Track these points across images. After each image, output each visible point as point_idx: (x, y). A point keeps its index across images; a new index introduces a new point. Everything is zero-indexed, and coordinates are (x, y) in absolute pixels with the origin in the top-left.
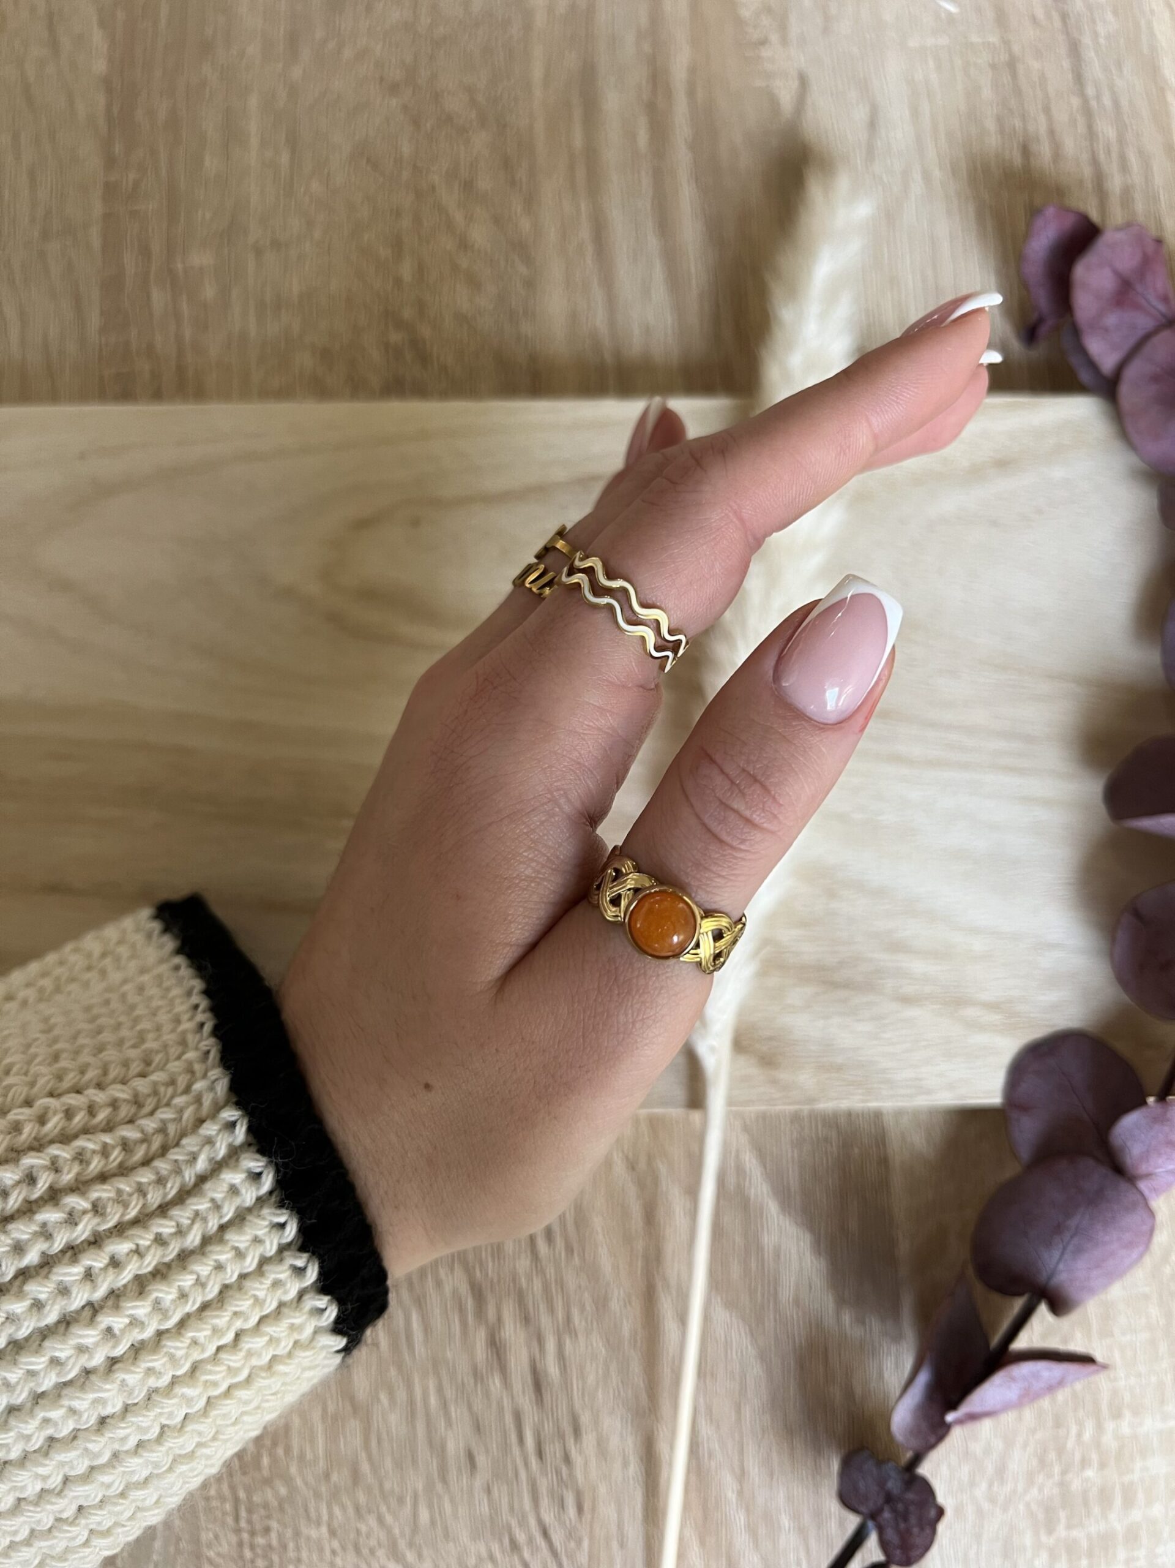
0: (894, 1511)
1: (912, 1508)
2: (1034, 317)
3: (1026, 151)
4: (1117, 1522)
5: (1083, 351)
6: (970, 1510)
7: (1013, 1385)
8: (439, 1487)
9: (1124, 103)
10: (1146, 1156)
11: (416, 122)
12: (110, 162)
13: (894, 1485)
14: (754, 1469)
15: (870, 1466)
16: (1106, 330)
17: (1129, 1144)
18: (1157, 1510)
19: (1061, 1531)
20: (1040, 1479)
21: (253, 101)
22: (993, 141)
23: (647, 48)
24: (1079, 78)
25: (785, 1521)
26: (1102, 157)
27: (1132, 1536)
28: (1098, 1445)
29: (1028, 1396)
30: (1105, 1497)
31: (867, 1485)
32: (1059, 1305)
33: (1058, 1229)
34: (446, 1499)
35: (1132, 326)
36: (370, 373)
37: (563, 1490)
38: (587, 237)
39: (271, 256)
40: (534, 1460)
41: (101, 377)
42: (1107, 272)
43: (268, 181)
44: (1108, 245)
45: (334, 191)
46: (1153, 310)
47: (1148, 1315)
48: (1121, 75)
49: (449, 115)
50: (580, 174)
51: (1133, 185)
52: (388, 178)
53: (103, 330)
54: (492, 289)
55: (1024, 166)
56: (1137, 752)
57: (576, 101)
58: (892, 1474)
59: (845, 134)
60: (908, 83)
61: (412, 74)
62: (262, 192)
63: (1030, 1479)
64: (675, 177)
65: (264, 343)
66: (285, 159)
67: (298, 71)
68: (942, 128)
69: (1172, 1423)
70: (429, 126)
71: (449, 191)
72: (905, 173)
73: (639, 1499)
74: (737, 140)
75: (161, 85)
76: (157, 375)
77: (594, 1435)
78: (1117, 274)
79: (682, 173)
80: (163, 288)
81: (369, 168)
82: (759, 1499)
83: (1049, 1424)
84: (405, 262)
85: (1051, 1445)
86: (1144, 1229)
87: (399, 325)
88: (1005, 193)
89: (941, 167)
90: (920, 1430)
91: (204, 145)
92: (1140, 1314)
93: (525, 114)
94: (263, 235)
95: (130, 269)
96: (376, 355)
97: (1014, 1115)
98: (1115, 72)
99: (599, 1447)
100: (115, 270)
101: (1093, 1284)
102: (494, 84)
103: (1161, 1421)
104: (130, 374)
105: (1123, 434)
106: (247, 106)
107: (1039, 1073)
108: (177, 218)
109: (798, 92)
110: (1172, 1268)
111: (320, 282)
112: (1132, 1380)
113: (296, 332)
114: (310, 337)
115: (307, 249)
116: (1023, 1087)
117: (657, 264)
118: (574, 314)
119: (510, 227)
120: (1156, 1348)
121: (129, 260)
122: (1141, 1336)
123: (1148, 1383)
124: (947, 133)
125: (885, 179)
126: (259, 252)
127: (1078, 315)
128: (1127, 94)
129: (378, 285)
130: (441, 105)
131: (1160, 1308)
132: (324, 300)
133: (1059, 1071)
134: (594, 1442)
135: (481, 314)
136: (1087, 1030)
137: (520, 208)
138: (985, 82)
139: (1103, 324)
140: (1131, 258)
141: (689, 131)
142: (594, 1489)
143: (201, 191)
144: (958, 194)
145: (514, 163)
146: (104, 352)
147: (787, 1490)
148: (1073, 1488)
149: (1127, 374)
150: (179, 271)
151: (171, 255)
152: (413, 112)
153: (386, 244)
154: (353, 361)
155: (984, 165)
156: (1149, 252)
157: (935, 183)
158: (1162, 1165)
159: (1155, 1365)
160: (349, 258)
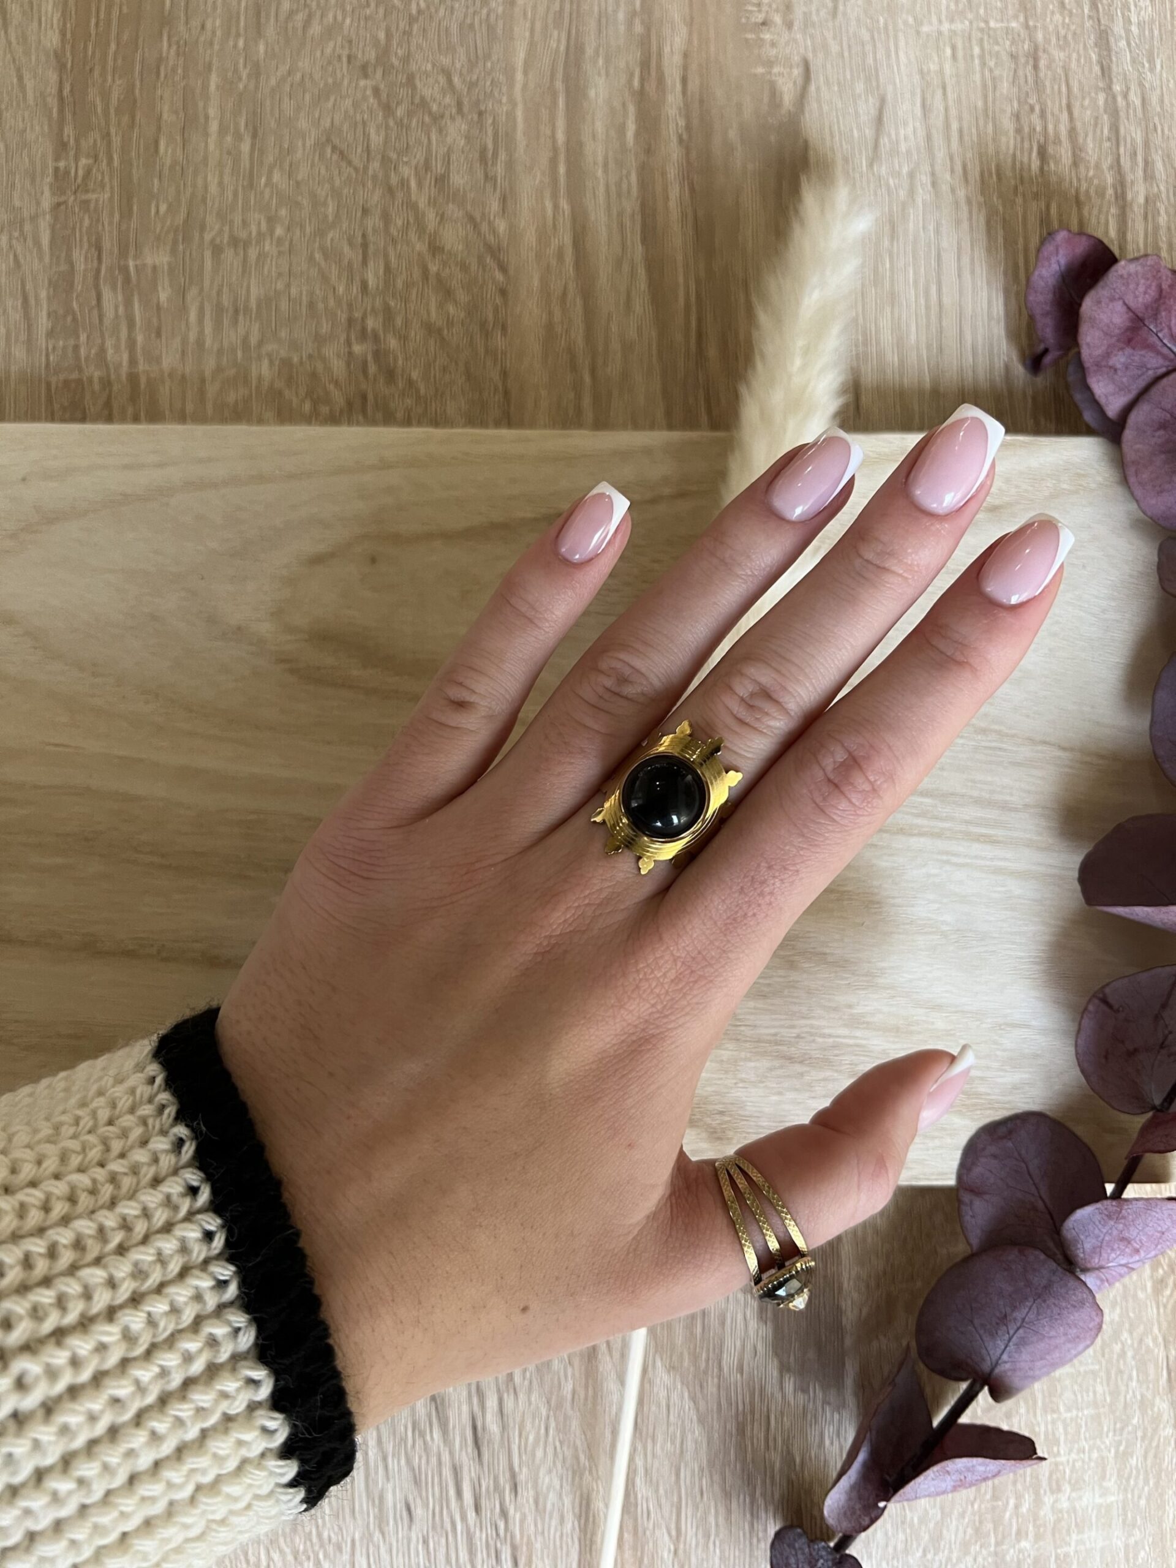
2: (1042, 347)
3: (1043, 154)
5: (1088, 389)
7: (947, 1477)
8: (377, 1535)
9: (1154, 99)
10: (1098, 1249)
11: (388, 109)
12: (61, 147)
13: (824, 1564)
14: (690, 1531)
15: (802, 1543)
16: (1116, 370)
17: (1082, 1237)
20: (974, 1548)
21: (214, 80)
22: (1009, 141)
23: (638, 28)
24: (1106, 71)
26: (1126, 163)
28: (1036, 1519)
29: (963, 1485)
30: (1039, 1567)
31: (797, 1560)
32: (998, 1393)
33: (1004, 1319)
34: (383, 1550)
35: (1143, 366)
36: (332, 387)
37: (499, 1545)
38: (567, 240)
39: (229, 254)
40: (471, 1515)
41: (48, 384)
42: (1119, 306)
43: (227, 170)
44: (1121, 276)
45: (298, 183)
46: (1165, 351)
47: (1095, 1392)
48: (1152, 69)
49: (422, 98)
50: (562, 169)
51: (1158, 196)
52: (356, 169)
53: (50, 334)
54: (462, 296)
55: (1042, 169)
56: (1119, 829)
57: (559, 85)
58: (824, 1553)
59: (851, 130)
60: (921, 72)
61: (384, 53)
62: (220, 183)
63: (965, 1547)
64: (664, 174)
65: (220, 352)
66: (245, 147)
67: (262, 48)
68: (955, 126)
69: (1112, 1499)
70: (400, 112)
71: (420, 185)
72: (912, 175)
73: (574, 1556)
74: (733, 134)
75: (115, 60)
76: (106, 383)
77: (531, 1493)
78: (1129, 308)
79: (672, 172)
80: (114, 288)
81: (335, 157)
82: (693, 1560)
83: (988, 1497)
84: (371, 264)
85: (989, 1516)
86: (1091, 1325)
87: (363, 335)
88: (1019, 200)
89: (952, 171)
90: (853, 1513)
91: (159, 128)
92: (1087, 1392)
93: (504, 100)
94: (221, 231)
95: (80, 266)
96: (338, 366)
97: (966, 1197)
98: (1147, 65)
99: (536, 1502)
100: (63, 267)
101: (1037, 1373)
102: (472, 64)
103: (1100, 1496)
104: (79, 381)
105: (1125, 481)
106: (205, 87)
107: (995, 1156)
108: (131, 210)
109: (800, 81)
110: (1123, 1344)
111: (280, 286)
112: (1074, 1456)
113: (253, 340)
114: (270, 347)
115: (267, 248)
116: (977, 1170)
117: (641, 272)
118: (550, 327)
119: (484, 227)
120: (1100, 1424)
121: (79, 258)
122: (1086, 1412)
123: (1090, 1459)
124: (961, 131)
125: (891, 182)
126: (217, 250)
127: (1085, 353)
128: (1158, 91)
129: (341, 290)
130: (414, 88)
131: (1108, 1385)
132: (284, 305)
133: (1016, 1154)
134: (531, 1501)
135: (450, 323)
136: (1048, 1113)
137: (495, 206)
138: (1004, 73)
139: (1111, 363)
140: (1145, 293)
141: (682, 123)
142: (529, 1544)
143: (156, 181)
144: (969, 202)
145: (490, 155)
146: (51, 358)
147: (722, 1552)
148: (1008, 1558)
149: (1134, 418)
150: (132, 269)
151: (123, 252)
152: (384, 96)
153: (351, 244)
154: (314, 375)
155: (998, 167)
156: (1165, 286)
157: (945, 188)
158: (1115, 1259)
159: (1098, 1442)
160: (311, 259)
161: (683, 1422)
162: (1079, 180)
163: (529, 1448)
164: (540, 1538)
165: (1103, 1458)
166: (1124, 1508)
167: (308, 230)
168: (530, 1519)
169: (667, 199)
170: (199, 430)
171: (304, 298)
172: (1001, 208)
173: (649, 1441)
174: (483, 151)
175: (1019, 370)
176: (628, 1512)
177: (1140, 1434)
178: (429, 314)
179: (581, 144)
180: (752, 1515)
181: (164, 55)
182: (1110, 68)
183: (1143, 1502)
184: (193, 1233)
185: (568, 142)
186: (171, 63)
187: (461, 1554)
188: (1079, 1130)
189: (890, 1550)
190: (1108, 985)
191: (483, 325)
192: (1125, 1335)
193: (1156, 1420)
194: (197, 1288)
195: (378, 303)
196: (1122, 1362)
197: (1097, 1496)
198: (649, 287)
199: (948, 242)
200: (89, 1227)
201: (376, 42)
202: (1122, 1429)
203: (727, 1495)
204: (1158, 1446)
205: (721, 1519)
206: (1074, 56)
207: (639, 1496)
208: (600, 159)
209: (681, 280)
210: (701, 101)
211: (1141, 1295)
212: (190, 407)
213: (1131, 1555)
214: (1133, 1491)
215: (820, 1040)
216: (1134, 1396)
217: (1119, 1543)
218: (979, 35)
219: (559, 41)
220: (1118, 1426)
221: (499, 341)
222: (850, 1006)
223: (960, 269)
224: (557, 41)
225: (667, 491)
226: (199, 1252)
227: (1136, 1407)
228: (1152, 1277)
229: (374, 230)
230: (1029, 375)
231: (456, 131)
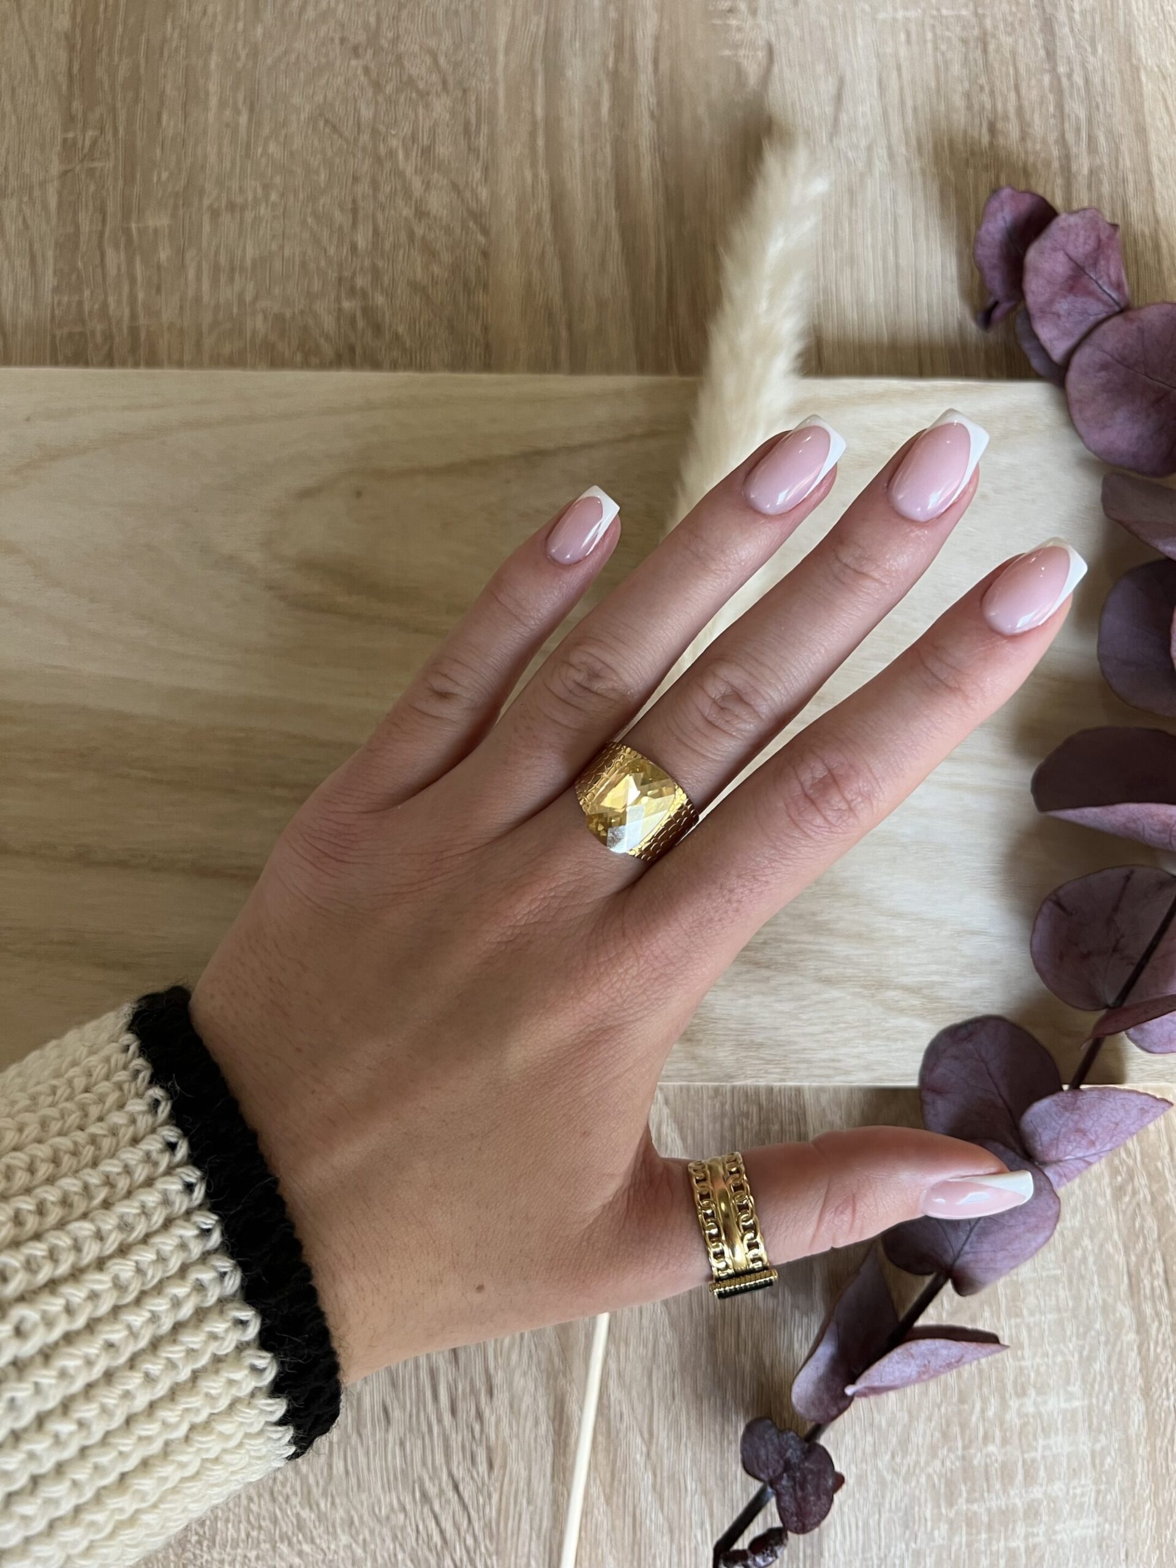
0: (792, 1478)
1: (810, 1477)
2: (991, 300)
3: (992, 130)
4: (1017, 1499)
5: (1035, 337)
6: (872, 1480)
7: (912, 1362)
8: (354, 1438)
9: (1096, 80)
10: (1055, 1142)
11: (377, 87)
12: (69, 119)
13: (793, 1454)
14: (662, 1436)
15: (771, 1434)
16: (1059, 316)
17: (1040, 1130)
18: (1058, 1488)
19: (962, 1503)
20: (942, 1452)
21: (214, 60)
22: (960, 118)
23: (613, 14)
24: (1051, 55)
25: (691, 1485)
26: (1070, 137)
27: (1032, 1512)
28: (1002, 1423)
29: (927, 1374)
30: (1007, 1474)
31: (766, 1452)
32: (964, 1286)
34: (361, 1453)
35: (1084, 313)
36: (322, 341)
37: (474, 1446)
38: (545, 206)
39: (226, 218)
40: (447, 1417)
41: (53, 337)
42: (1061, 257)
43: (226, 142)
44: (1062, 229)
45: (292, 154)
46: (1105, 297)
47: (1057, 1297)
48: (1094, 52)
49: (410, 77)
50: (541, 142)
51: (1101, 167)
52: (347, 141)
53: (56, 290)
54: (446, 257)
55: (991, 144)
56: (1069, 742)
57: (539, 66)
58: (792, 1442)
59: (812, 107)
60: (878, 56)
61: (374, 36)
62: (220, 154)
63: (933, 1451)
64: (636, 147)
65: (217, 307)
66: (243, 119)
67: (259, 31)
68: (909, 103)
69: (1077, 1403)
70: (389, 89)
71: (407, 156)
72: (869, 148)
73: (549, 1458)
74: (701, 110)
75: (122, 42)
76: (108, 336)
77: (507, 1395)
78: (1070, 258)
79: (644, 144)
80: (117, 247)
81: (327, 130)
82: (666, 1461)
83: (955, 1399)
84: (361, 227)
85: (955, 1420)
86: (1049, 1213)
87: (352, 292)
88: (971, 171)
89: (907, 144)
90: (821, 1402)
91: (162, 103)
92: (1050, 1296)
93: (487, 78)
94: (218, 197)
95: (85, 228)
96: (329, 322)
97: (929, 1097)
98: (1089, 49)
99: (511, 1406)
100: (70, 230)
101: (998, 1265)
102: (457, 47)
103: (1066, 1401)
104: (82, 334)
105: (1071, 422)
106: (206, 65)
107: (956, 1058)
108: (134, 178)
109: (764, 62)
110: (1084, 1252)
111: (274, 247)
112: (1038, 1360)
113: (248, 298)
114: (263, 304)
115: (262, 212)
116: (939, 1071)
117: (615, 236)
118: (529, 285)
119: (468, 194)
120: (1063, 1330)
121: (84, 218)
122: (1049, 1316)
123: (1054, 1363)
124: (915, 109)
125: (850, 154)
126: (215, 214)
127: (1030, 299)
128: (1100, 73)
129: (332, 251)
130: (402, 67)
131: (1070, 1290)
132: (278, 265)
133: (976, 1056)
134: (506, 1402)
135: (435, 283)
136: (1008, 1017)
137: (478, 175)
138: (956, 57)
139: (1054, 310)
140: (1085, 243)
141: (653, 100)
142: (505, 1446)
143: (158, 151)
144: (923, 172)
145: (473, 129)
146: (57, 312)
147: (694, 1454)
148: (975, 1462)
149: (1078, 360)
150: (134, 231)
151: (126, 216)
152: (374, 75)
153: (342, 209)
154: (305, 329)
155: (951, 143)
156: (1103, 237)
157: (900, 160)
158: (1071, 1152)
159: (1062, 1346)
160: (304, 222)
161: (655, 1325)
162: (1026, 152)
163: (505, 1350)
164: (514, 1440)
165: (1066, 1363)
166: (1089, 1413)
167: (301, 196)
168: (505, 1423)
169: (639, 169)
170: (196, 374)
171: (297, 259)
172: (953, 178)
173: (622, 1345)
174: (467, 124)
175: (972, 327)
176: (602, 1415)
177: (1103, 1339)
178: (415, 273)
179: (558, 119)
180: (723, 1416)
181: (168, 36)
182: (1054, 52)
183: (1108, 1408)
184: (174, 1186)
185: (547, 117)
186: (174, 44)
187: (437, 1457)
188: (1039, 1034)
189: (859, 1453)
190: (1060, 887)
191: (466, 284)
192: (1086, 1242)
193: (1119, 1325)
194: (181, 1237)
195: (367, 263)
196: (1083, 1268)
197: (1062, 1399)
198: (623, 249)
199: (905, 209)
200: (74, 1185)
201: (366, 26)
202: (1085, 1334)
203: (699, 1398)
204: (1121, 1352)
205: (693, 1422)
206: (1021, 41)
207: (612, 1398)
208: (576, 132)
209: (652, 243)
210: (672, 80)
211: (1101, 1202)
212: (187, 358)
213: (1097, 1461)
214: (1098, 1398)
215: (784, 946)
216: (1096, 1301)
217: (1085, 1448)
218: (931, 21)
219: (538, 26)
220: (1081, 1330)
221: (481, 298)
222: (814, 914)
223: (915, 235)
224: (537, 24)
225: (638, 430)
226: (181, 1204)
227: (1098, 1312)
228: (1111, 1184)
229: (363, 196)
230: (981, 332)
231: (441, 106)
